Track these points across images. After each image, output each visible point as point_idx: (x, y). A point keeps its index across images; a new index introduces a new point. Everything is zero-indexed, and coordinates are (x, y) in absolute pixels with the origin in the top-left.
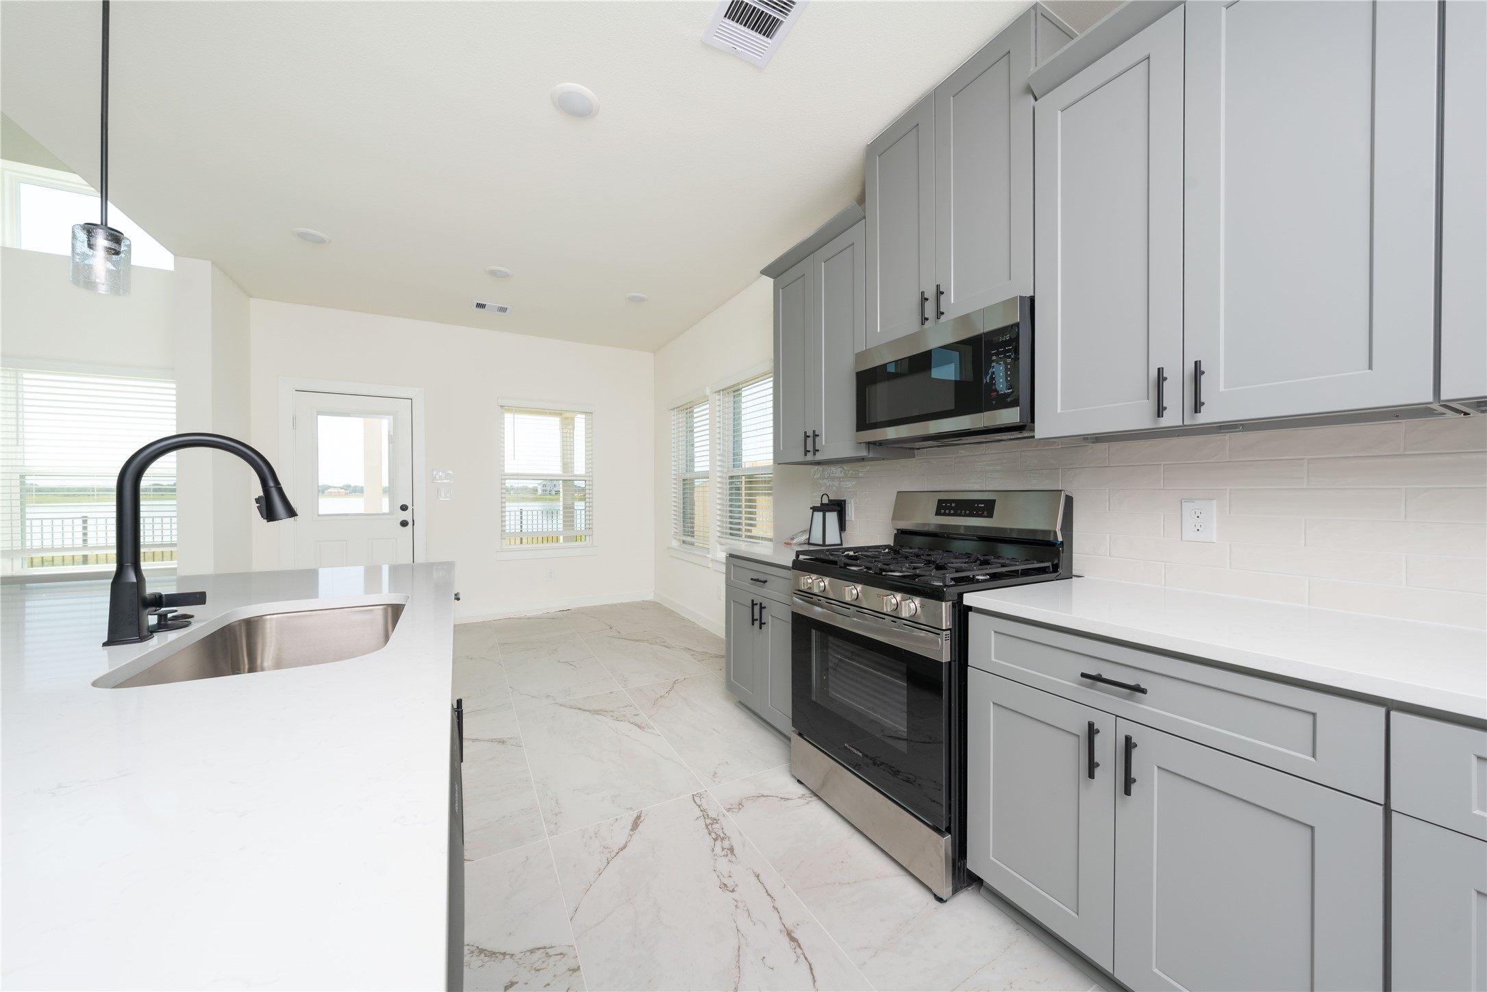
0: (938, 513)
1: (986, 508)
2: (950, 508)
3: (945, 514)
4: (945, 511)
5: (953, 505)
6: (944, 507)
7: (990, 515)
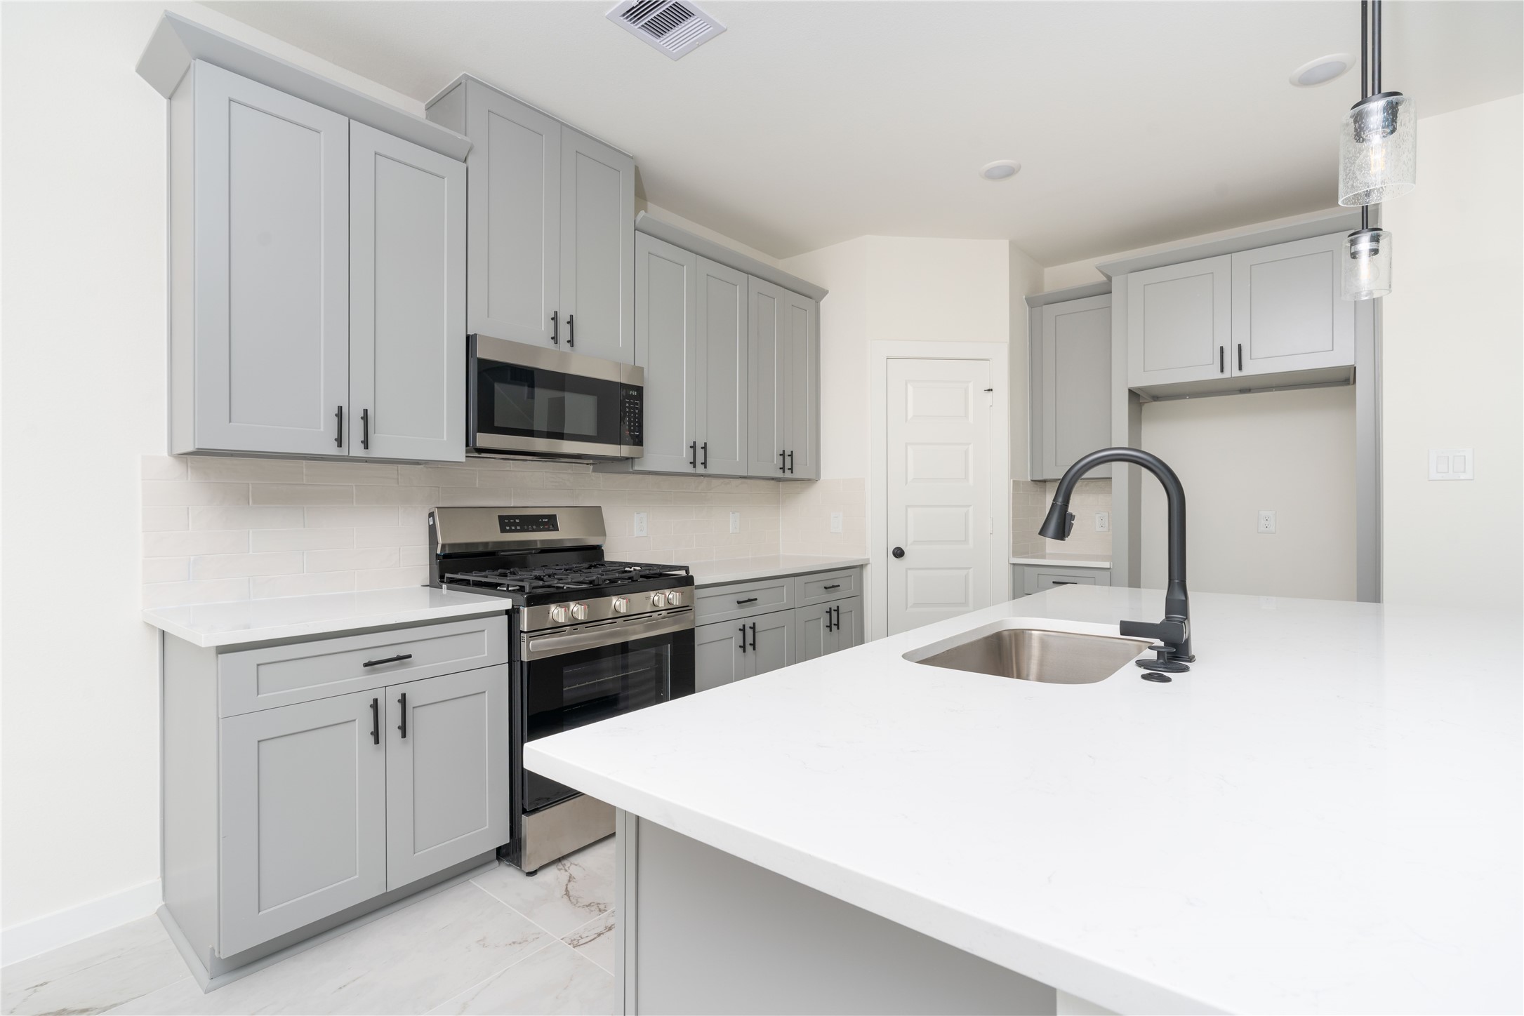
0: (503, 530)
1: (549, 522)
2: (515, 524)
3: (511, 531)
4: (510, 528)
5: (517, 521)
6: (507, 523)
7: (555, 528)
